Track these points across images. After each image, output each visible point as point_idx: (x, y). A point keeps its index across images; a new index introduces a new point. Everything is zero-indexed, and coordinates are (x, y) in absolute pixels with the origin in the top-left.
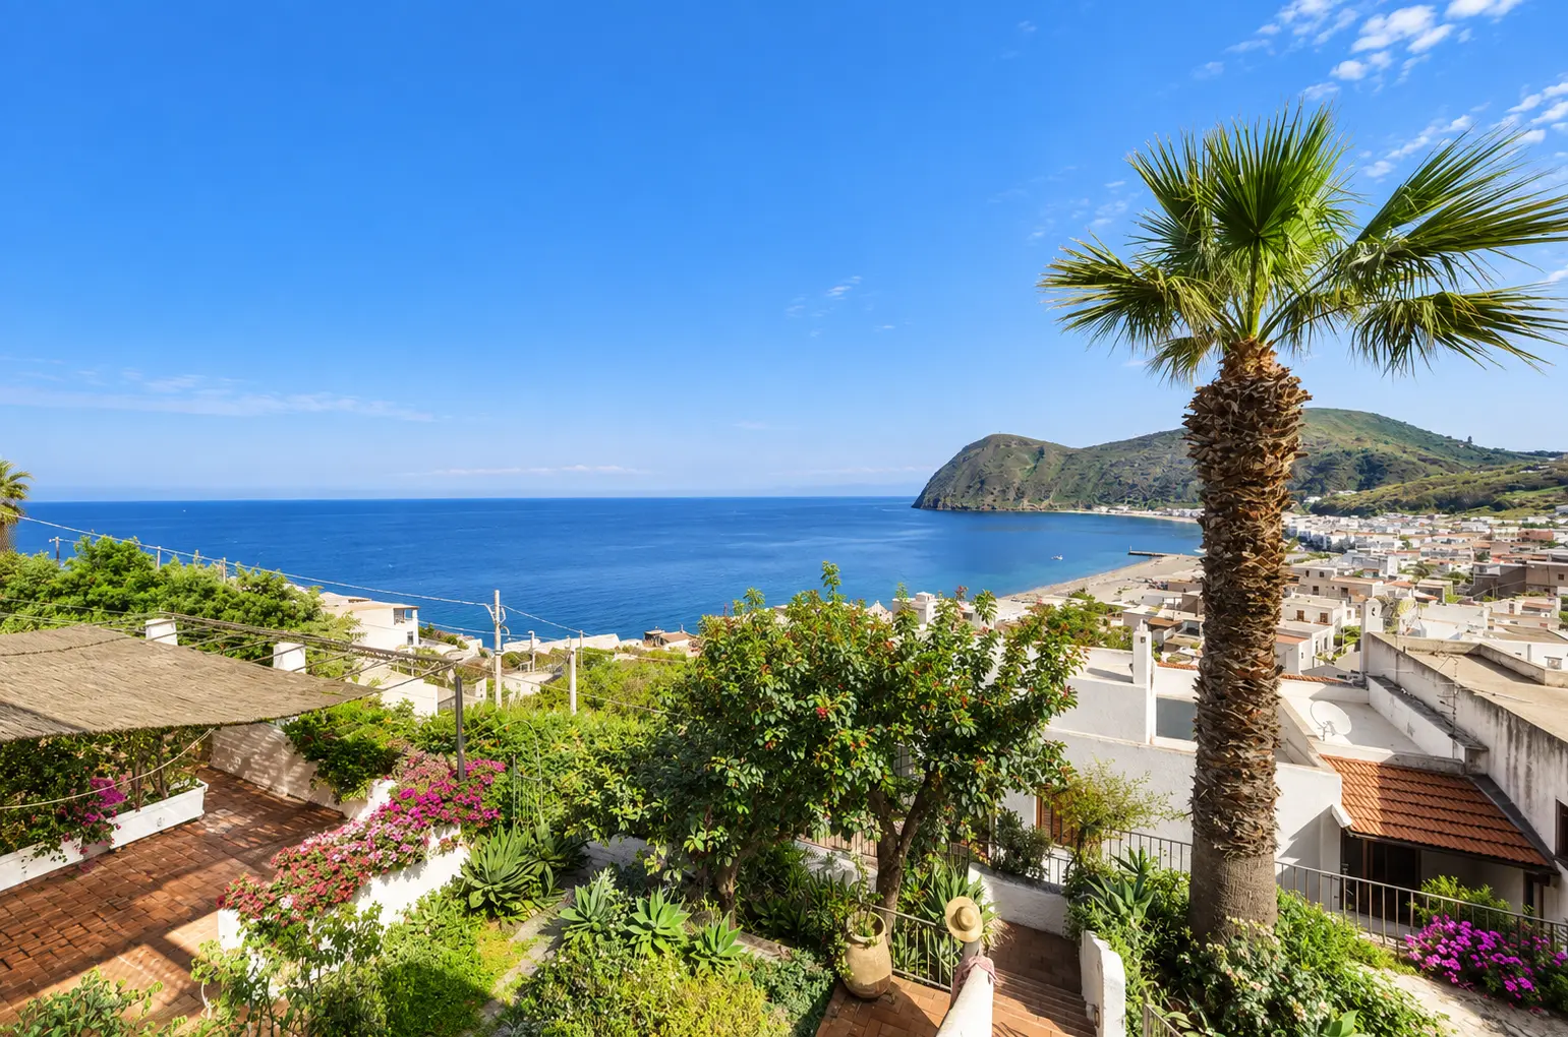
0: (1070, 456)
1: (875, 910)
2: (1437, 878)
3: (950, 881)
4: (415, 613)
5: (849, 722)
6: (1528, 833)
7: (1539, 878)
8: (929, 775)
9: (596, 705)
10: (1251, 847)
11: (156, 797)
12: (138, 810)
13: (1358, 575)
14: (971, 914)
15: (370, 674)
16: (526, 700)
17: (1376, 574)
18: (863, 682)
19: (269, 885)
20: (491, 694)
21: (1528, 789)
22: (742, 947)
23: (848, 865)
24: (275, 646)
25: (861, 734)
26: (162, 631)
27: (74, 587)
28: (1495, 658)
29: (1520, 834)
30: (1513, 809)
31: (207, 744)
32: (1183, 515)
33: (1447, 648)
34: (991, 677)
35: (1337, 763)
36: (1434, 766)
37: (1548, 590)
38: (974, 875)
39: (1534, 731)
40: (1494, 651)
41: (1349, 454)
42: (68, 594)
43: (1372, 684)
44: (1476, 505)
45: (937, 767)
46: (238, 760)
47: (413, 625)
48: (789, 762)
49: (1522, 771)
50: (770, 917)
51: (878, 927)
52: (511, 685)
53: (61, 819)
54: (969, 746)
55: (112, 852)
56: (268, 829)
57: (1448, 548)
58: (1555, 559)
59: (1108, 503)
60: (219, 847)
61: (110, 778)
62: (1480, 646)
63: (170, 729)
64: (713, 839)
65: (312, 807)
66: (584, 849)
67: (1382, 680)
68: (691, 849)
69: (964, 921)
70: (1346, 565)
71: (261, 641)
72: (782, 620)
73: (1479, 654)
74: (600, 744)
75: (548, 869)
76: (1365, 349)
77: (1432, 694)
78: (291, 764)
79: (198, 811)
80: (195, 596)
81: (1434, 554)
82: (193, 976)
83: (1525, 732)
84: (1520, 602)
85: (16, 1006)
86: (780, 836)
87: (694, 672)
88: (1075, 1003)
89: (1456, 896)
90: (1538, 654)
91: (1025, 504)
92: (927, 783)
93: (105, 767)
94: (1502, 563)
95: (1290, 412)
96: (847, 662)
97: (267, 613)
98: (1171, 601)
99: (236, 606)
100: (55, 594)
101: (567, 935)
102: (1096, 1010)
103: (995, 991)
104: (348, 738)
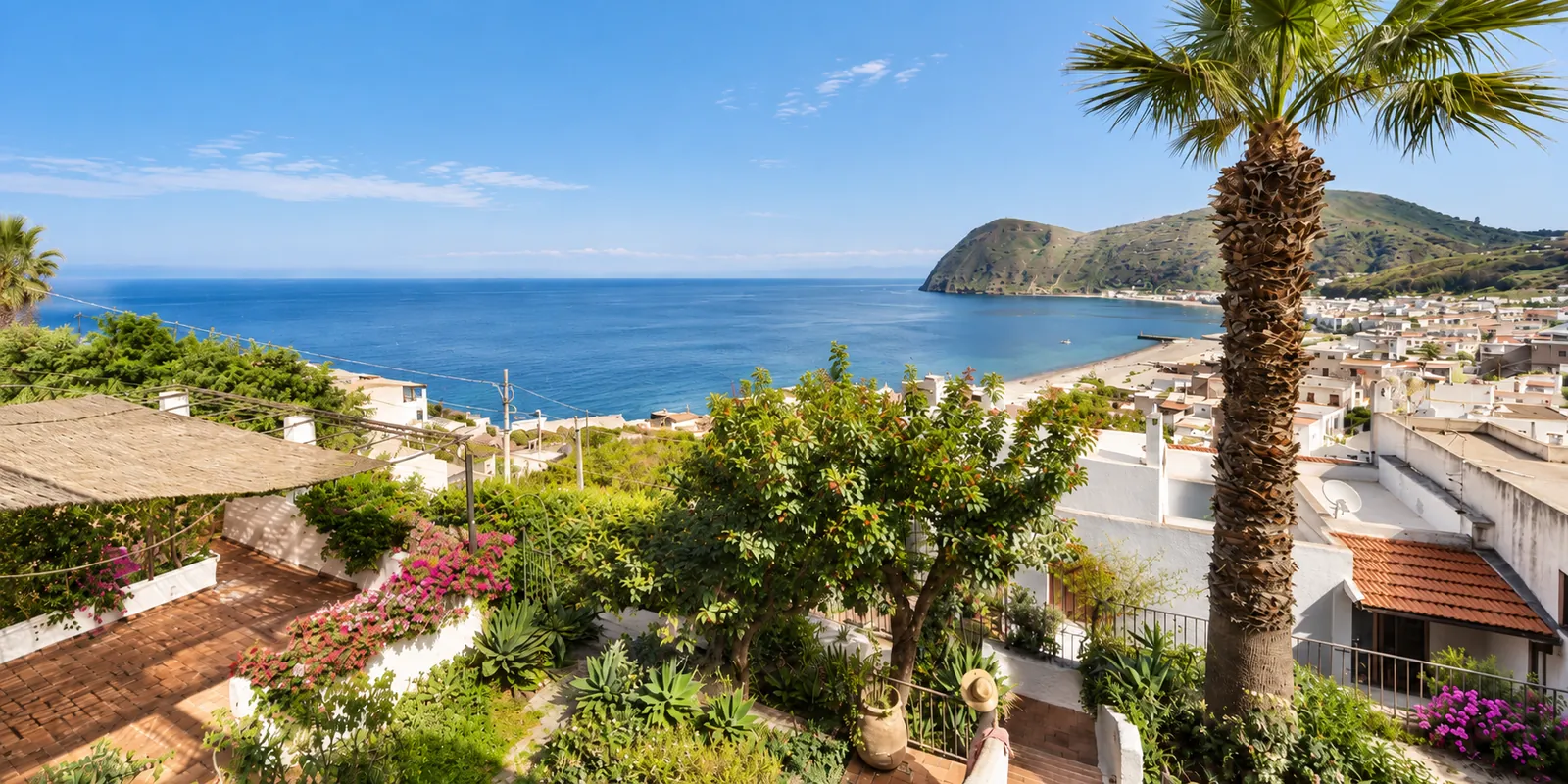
0: (1077, 240)
1: (889, 683)
2: (1447, 649)
3: (965, 654)
4: (424, 391)
5: (860, 496)
6: (1533, 604)
7: (1543, 645)
8: (941, 550)
9: (603, 483)
11: (169, 566)
12: (151, 579)
13: (1368, 356)
14: (986, 684)
15: (381, 447)
16: (534, 476)
17: (1385, 356)
18: (874, 459)
19: (281, 654)
20: (500, 469)
21: (1533, 562)
22: (756, 718)
23: (862, 639)
24: (285, 420)
25: (874, 508)
26: (175, 402)
27: (92, 360)
28: (1502, 436)
29: (1525, 604)
30: (1518, 580)
31: (220, 515)
32: (1191, 299)
33: (1454, 427)
34: (1002, 456)
35: (1347, 539)
36: (1443, 541)
37: (1550, 367)
38: (987, 650)
39: (1538, 504)
40: (1500, 429)
41: (1357, 236)
42: (88, 366)
43: (1383, 463)
44: (1482, 286)
45: (950, 543)
46: (250, 532)
47: (422, 402)
48: (800, 537)
49: (1527, 545)
50: (784, 689)
51: (893, 700)
52: (519, 462)
53: (74, 587)
54: (982, 523)
55: (125, 620)
56: (279, 600)
57: (1457, 330)
58: (1557, 337)
60: (231, 615)
61: (123, 548)
62: (1486, 425)
63: (182, 500)
64: (726, 611)
65: (323, 577)
66: (595, 621)
67: (1392, 459)
68: (703, 621)
69: (980, 691)
70: (1355, 347)
71: (272, 413)
72: (790, 400)
73: (1484, 433)
74: (610, 519)
75: (560, 640)
76: (1387, 130)
77: (1442, 472)
78: (303, 534)
79: (210, 581)
80: (210, 369)
81: (1443, 334)
82: (204, 745)
83: (1530, 506)
84: (1524, 381)
85: (27, 775)
86: (795, 608)
87: (703, 449)
89: (1465, 666)
90: (1543, 432)
91: (1032, 288)
92: (940, 559)
93: (117, 536)
94: (1506, 343)
95: (1311, 193)
96: (857, 439)
97: (280, 387)
98: (1181, 385)
99: (251, 380)
100: (73, 366)
101: (580, 705)
103: (1010, 763)
104: (359, 510)
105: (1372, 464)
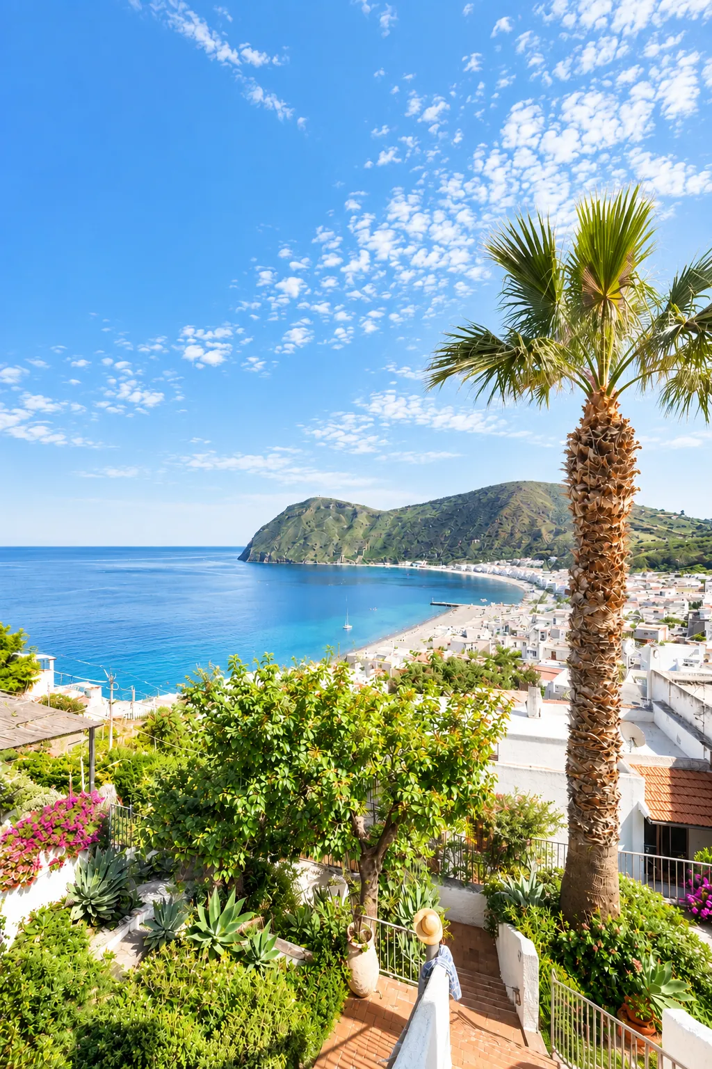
0: (376, 517)
10: (602, 842)
35: (640, 769)
36: (694, 765)
43: (656, 708)
57: (661, 600)
59: (410, 559)
67: (661, 704)
77: (691, 713)
88: (496, 986)
102: (517, 991)
105: (650, 709)
